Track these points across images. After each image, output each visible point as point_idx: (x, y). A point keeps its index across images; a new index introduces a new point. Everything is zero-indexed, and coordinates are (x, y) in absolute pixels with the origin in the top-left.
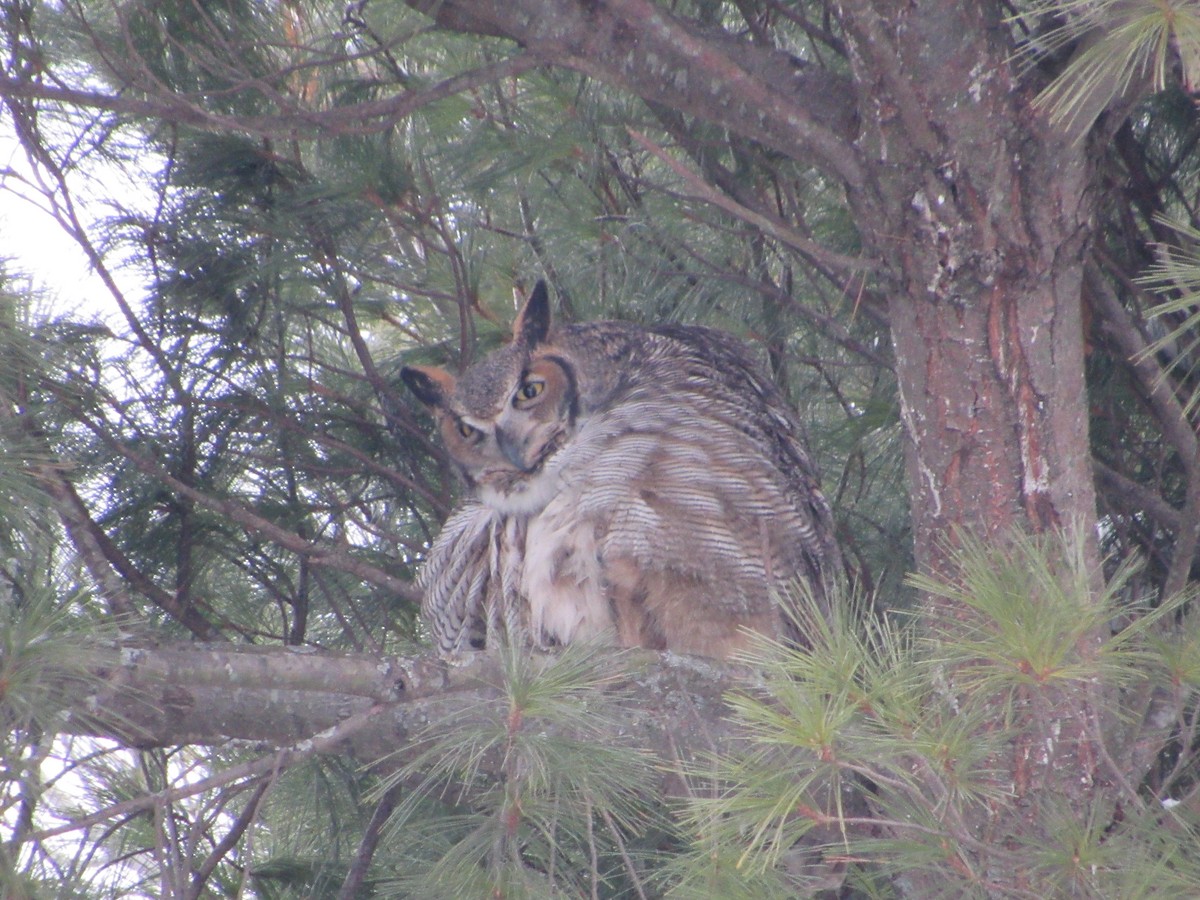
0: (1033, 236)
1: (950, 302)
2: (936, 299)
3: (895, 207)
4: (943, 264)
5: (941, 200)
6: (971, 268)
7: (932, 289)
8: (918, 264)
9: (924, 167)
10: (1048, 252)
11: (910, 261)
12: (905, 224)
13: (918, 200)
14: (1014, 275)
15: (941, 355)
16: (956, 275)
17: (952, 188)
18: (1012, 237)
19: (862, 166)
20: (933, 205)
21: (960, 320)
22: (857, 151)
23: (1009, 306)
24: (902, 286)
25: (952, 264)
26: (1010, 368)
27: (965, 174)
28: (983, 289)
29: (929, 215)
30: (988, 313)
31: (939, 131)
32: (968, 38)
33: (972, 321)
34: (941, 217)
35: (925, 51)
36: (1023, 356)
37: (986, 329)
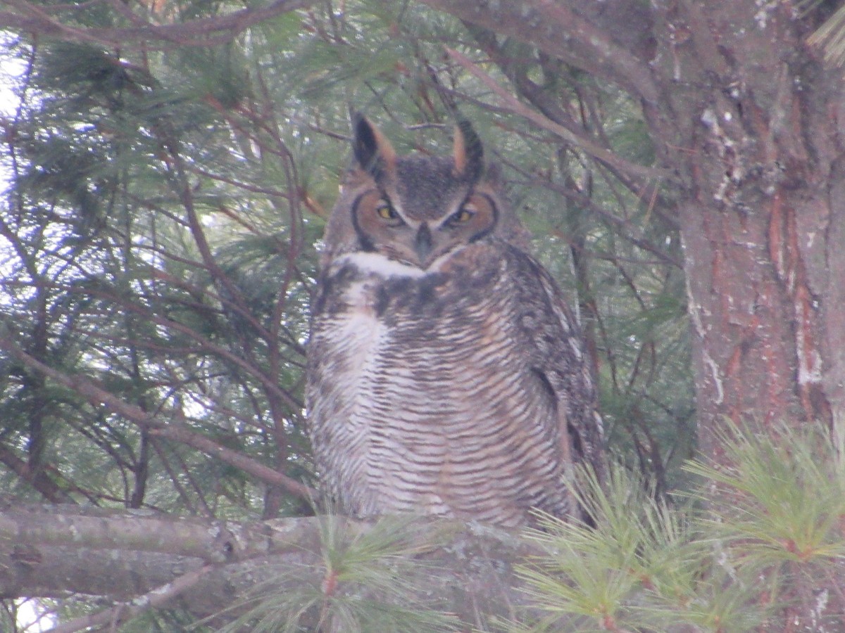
0: (812, 151)
1: (735, 209)
2: (721, 207)
3: (686, 122)
4: (729, 174)
5: (728, 116)
6: (754, 177)
7: (718, 197)
8: (706, 174)
9: (713, 86)
10: (825, 166)
11: (698, 171)
12: (694, 138)
13: (707, 116)
14: (793, 186)
15: (726, 257)
16: (741, 184)
17: (739, 107)
18: (792, 151)
19: (657, 85)
20: (721, 122)
21: (743, 225)
22: (653, 71)
23: (787, 213)
24: (692, 194)
25: (737, 175)
26: (788, 269)
27: (750, 93)
28: (765, 198)
29: (717, 130)
30: (769, 219)
31: (726, 53)
33: (754, 228)
34: (728, 131)
36: (801, 260)
37: (767, 234)
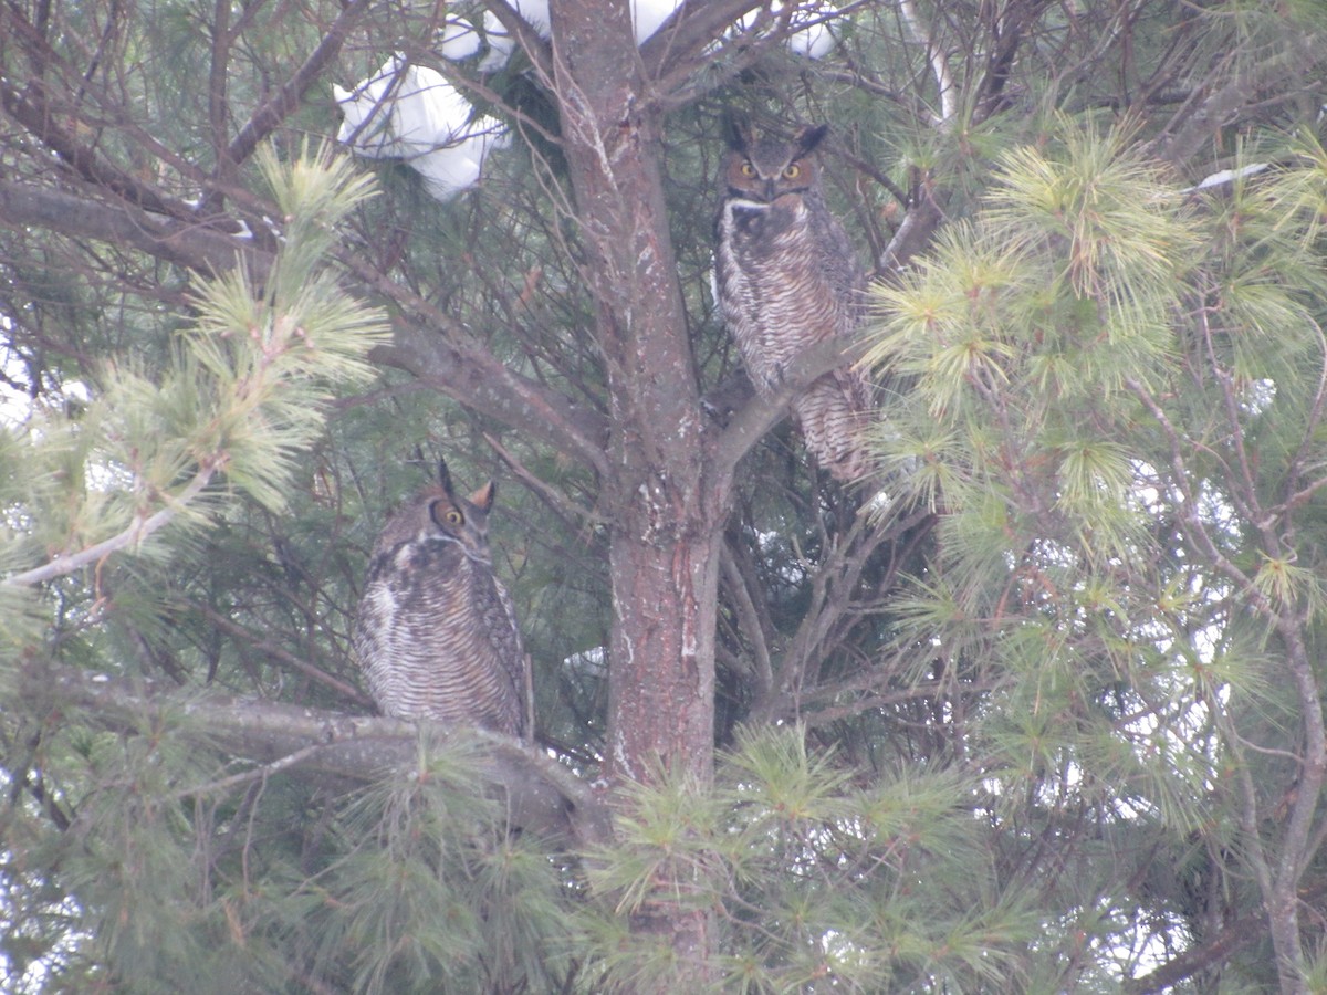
0: (703, 514)
1: (654, 546)
2: (645, 544)
3: (628, 490)
4: (653, 525)
5: (657, 491)
6: (670, 529)
7: (644, 538)
8: (637, 523)
9: (649, 472)
10: (710, 523)
11: (632, 521)
12: (633, 500)
13: (643, 489)
14: (692, 535)
15: (644, 575)
16: (658, 532)
17: (663, 485)
18: (693, 514)
19: (610, 465)
20: (652, 493)
21: (658, 556)
22: (607, 456)
23: (686, 552)
24: (625, 535)
25: (658, 526)
26: (681, 586)
27: (671, 478)
28: (674, 541)
29: (648, 497)
30: (674, 554)
31: (660, 452)
32: (681, 402)
33: (664, 559)
34: (655, 499)
35: (658, 408)
36: (690, 580)
37: (671, 563)
